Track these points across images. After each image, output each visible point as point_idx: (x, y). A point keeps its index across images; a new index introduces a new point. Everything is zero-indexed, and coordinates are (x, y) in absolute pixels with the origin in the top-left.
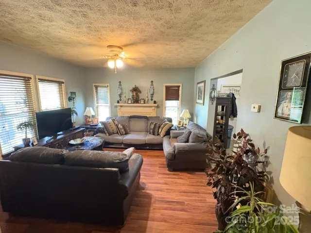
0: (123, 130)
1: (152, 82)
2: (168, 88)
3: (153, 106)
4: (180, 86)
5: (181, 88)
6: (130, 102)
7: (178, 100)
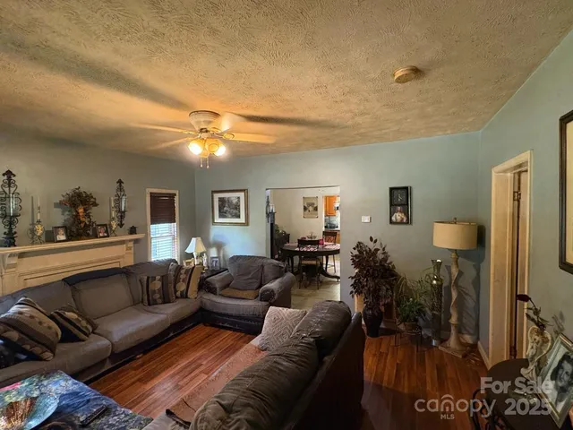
0: (84, 323)
1: (120, 182)
2: (155, 198)
3: (130, 241)
4: (175, 195)
5: (176, 199)
6: (62, 237)
7: (175, 222)
